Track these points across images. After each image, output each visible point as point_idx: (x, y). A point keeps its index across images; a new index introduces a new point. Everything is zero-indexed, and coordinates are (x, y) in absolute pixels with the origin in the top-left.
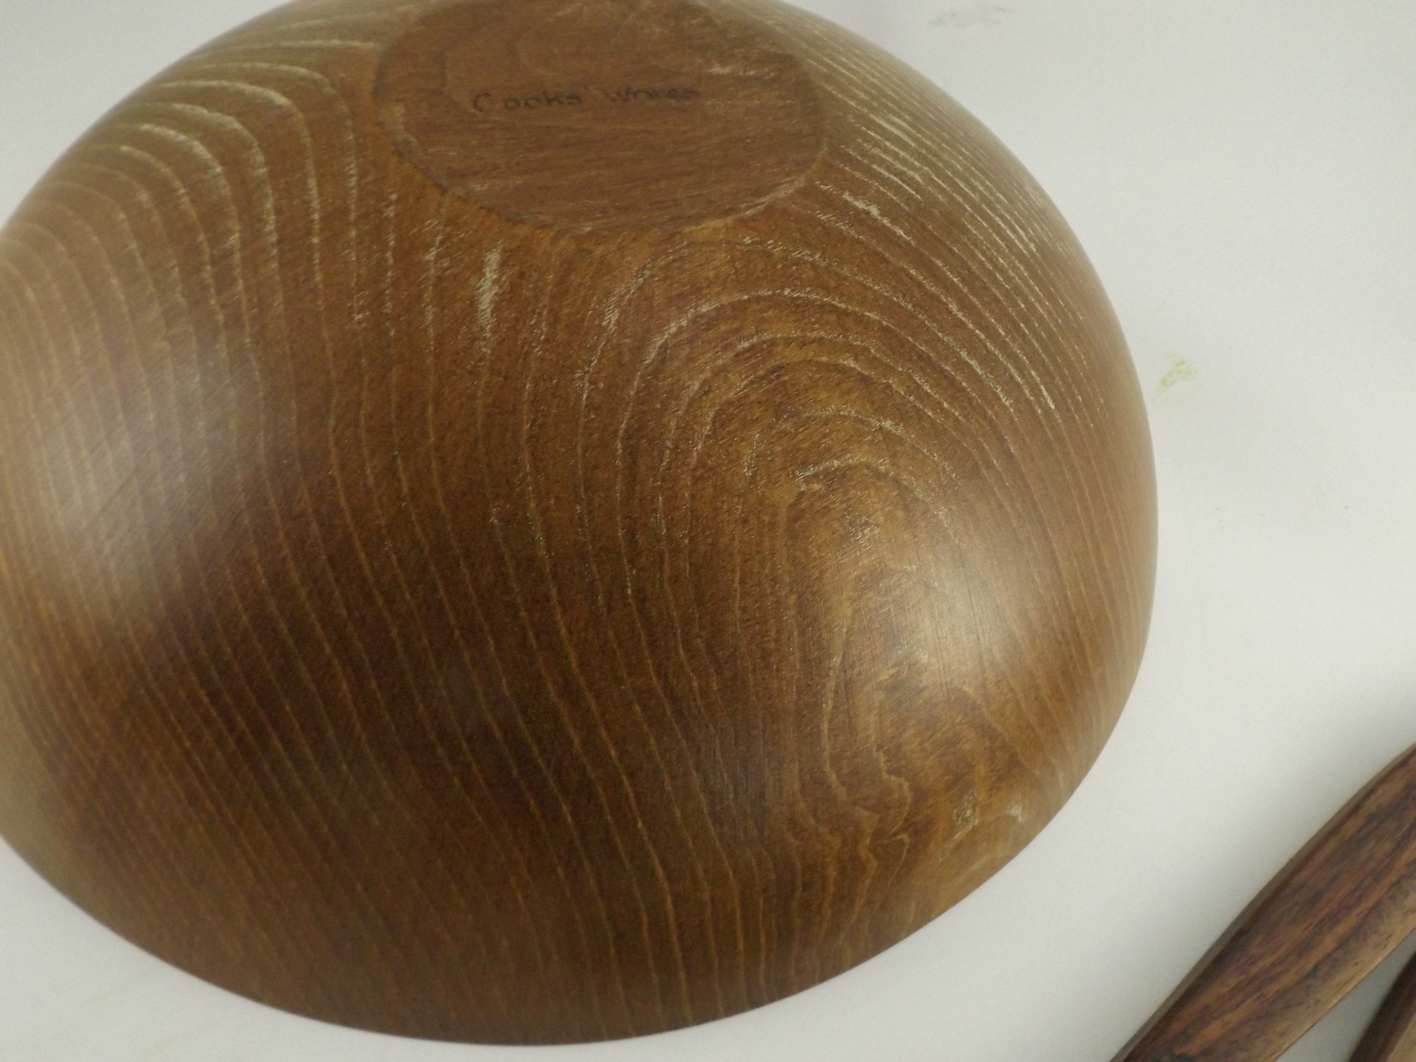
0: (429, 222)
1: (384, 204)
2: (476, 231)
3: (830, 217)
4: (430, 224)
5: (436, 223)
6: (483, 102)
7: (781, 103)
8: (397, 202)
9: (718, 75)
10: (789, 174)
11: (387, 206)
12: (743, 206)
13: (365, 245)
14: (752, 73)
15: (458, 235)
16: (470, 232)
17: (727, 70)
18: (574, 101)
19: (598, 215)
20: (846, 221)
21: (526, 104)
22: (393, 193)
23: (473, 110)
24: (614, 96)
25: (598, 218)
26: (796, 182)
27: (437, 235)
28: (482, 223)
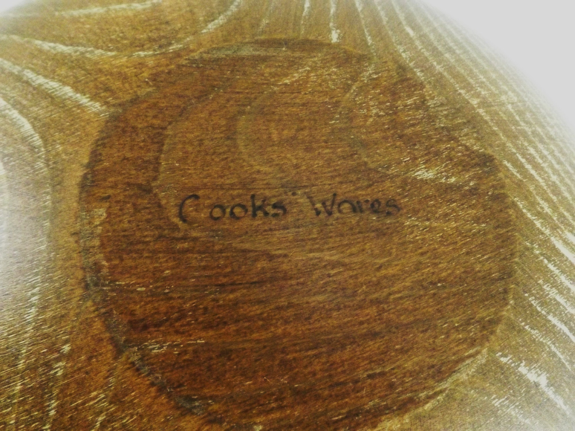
0: (95, 393)
1: (56, 355)
2: (141, 417)
3: (503, 402)
4: (96, 397)
5: (102, 396)
6: (189, 208)
7: (476, 228)
8: (69, 356)
9: (422, 180)
10: (473, 343)
11: (58, 360)
12: (423, 395)
13: (27, 407)
14: (453, 180)
15: (122, 419)
16: (135, 417)
17: (430, 175)
18: (280, 212)
19: (273, 405)
20: (517, 404)
21: (232, 213)
22: (66, 342)
23: (176, 220)
24: (319, 206)
25: (272, 410)
26: (479, 357)
27: (99, 414)
28: (149, 407)
